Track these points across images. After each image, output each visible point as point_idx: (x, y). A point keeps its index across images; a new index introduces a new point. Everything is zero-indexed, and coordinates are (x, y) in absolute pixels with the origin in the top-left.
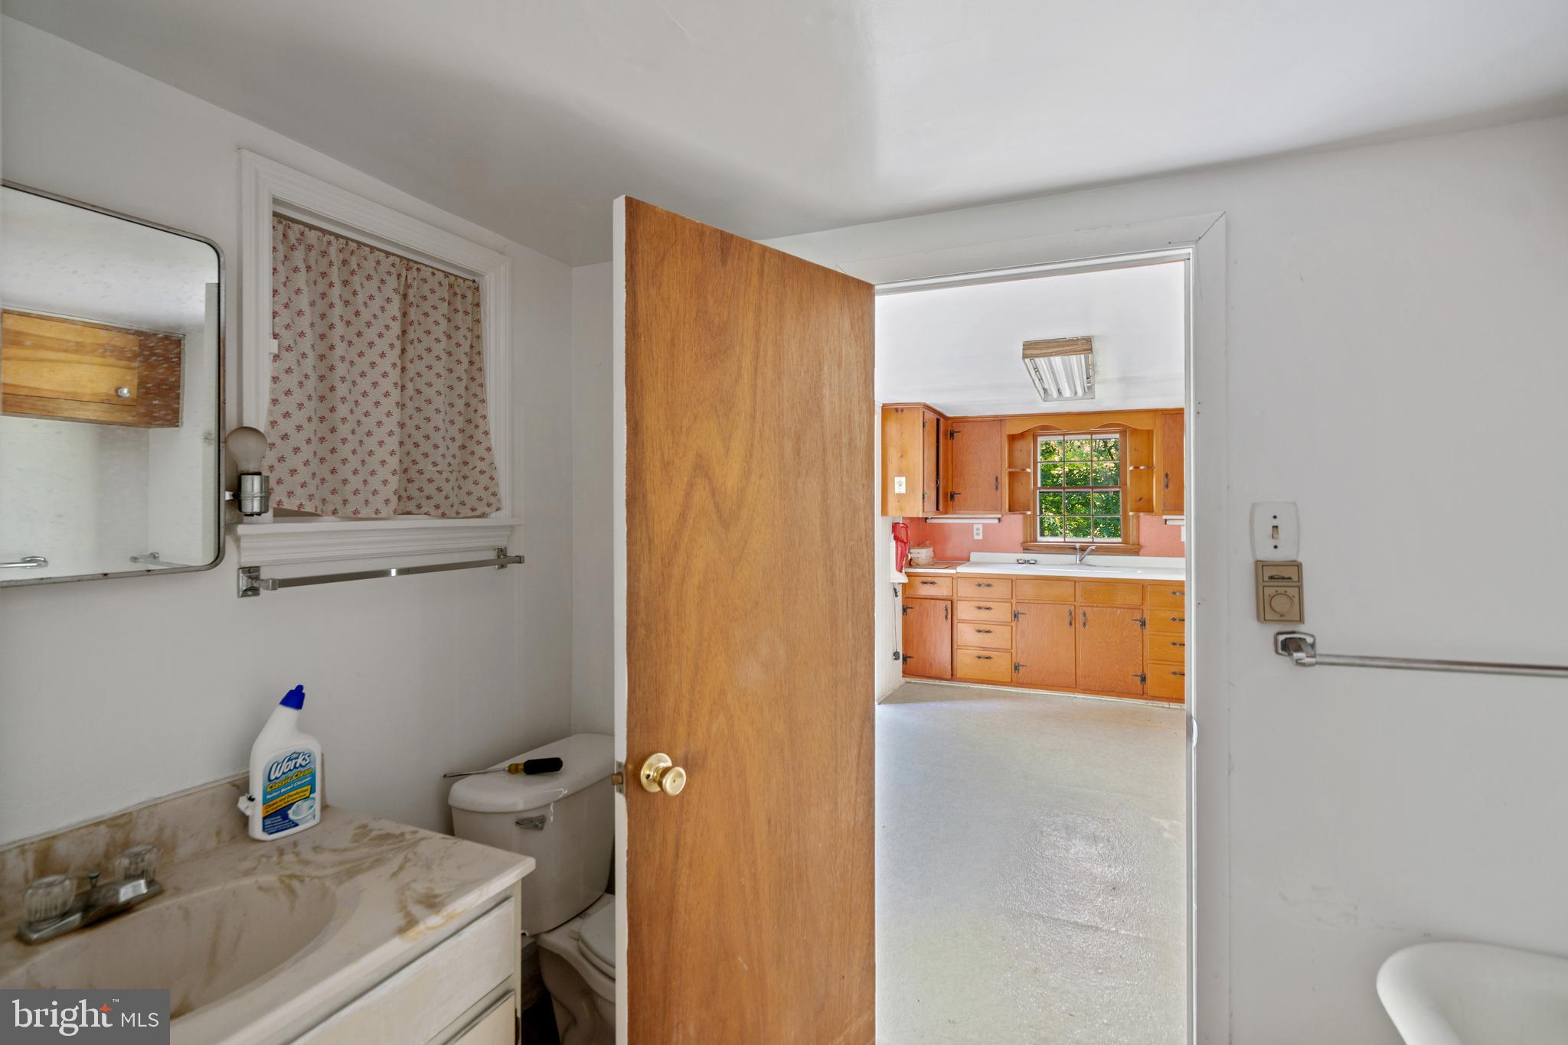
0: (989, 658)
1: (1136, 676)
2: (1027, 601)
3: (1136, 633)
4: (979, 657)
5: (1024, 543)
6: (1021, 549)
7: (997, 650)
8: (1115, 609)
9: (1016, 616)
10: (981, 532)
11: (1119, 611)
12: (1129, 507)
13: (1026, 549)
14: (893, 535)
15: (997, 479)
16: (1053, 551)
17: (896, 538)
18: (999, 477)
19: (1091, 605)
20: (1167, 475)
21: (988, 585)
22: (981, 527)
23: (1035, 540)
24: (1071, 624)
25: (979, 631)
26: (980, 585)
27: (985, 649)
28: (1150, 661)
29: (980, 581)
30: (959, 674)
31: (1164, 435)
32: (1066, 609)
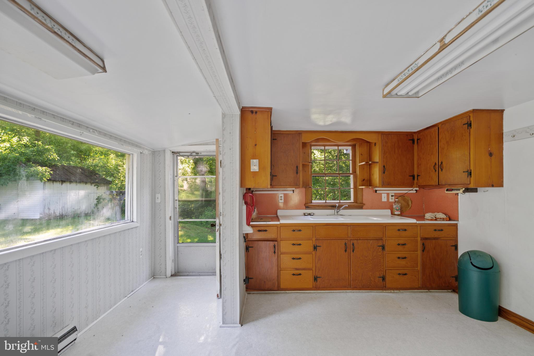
0: (300, 274)
1: (380, 277)
2: (321, 239)
3: (380, 254)
4: (294, 275)
5: (306, 204)
6: (304, 207)
7: (304, 269)
8: (369, 241)
9: (315, 248)
10: (283, 198)
11: (371, 242)
12: (358, 184)
13: (307, 207)
14: (244, 201)
15: (297, 167)
16: (321, 208)
17: (246, 203)
18: (298, 166)
19: (357, 239)
20: (384, 166)
21: (299, 231)
22: (282, 195)
23: (311, 203)
24: (346, 251)
25: (293, 259)
26: (294, 231)
27: (297, 269)
28: (387, 269)
29: (294, 228)
30: (282, 286)
31: (383, 146)
32: (343, 242)
